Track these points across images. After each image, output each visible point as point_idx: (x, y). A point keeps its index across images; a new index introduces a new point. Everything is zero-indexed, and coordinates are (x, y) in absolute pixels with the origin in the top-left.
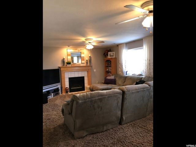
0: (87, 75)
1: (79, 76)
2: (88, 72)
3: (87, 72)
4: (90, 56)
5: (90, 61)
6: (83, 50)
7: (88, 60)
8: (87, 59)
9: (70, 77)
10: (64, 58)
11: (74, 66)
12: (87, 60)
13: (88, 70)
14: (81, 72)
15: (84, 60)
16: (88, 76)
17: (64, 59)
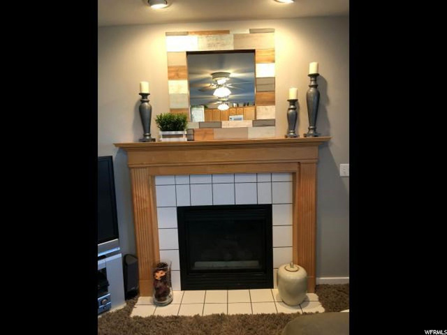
0: (288, 199)
1: (241, 201)
2: (294, 182)
3: (288, 178)
4: (313, 71)
5: (316, 105)
6: (272, 31)
7: (303, 104)
8: (293, 97)
9: (185, 203)
10: (145, 91)
11: (207, 139)
12: (293, 102)
13: (295, 168)
14: (253, 178)
15: (272, 102)
16: (294, 203)
17: (144, 96)
